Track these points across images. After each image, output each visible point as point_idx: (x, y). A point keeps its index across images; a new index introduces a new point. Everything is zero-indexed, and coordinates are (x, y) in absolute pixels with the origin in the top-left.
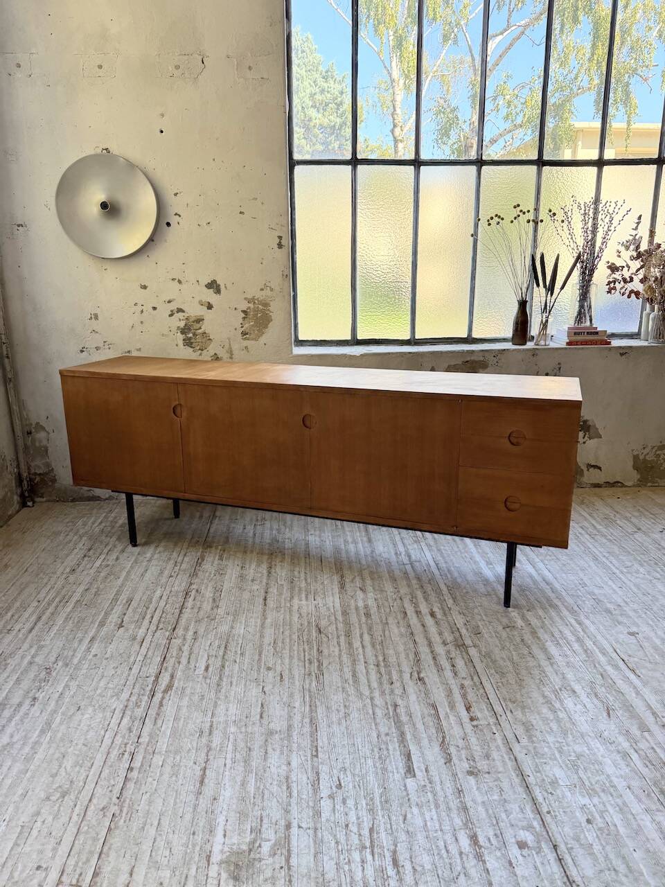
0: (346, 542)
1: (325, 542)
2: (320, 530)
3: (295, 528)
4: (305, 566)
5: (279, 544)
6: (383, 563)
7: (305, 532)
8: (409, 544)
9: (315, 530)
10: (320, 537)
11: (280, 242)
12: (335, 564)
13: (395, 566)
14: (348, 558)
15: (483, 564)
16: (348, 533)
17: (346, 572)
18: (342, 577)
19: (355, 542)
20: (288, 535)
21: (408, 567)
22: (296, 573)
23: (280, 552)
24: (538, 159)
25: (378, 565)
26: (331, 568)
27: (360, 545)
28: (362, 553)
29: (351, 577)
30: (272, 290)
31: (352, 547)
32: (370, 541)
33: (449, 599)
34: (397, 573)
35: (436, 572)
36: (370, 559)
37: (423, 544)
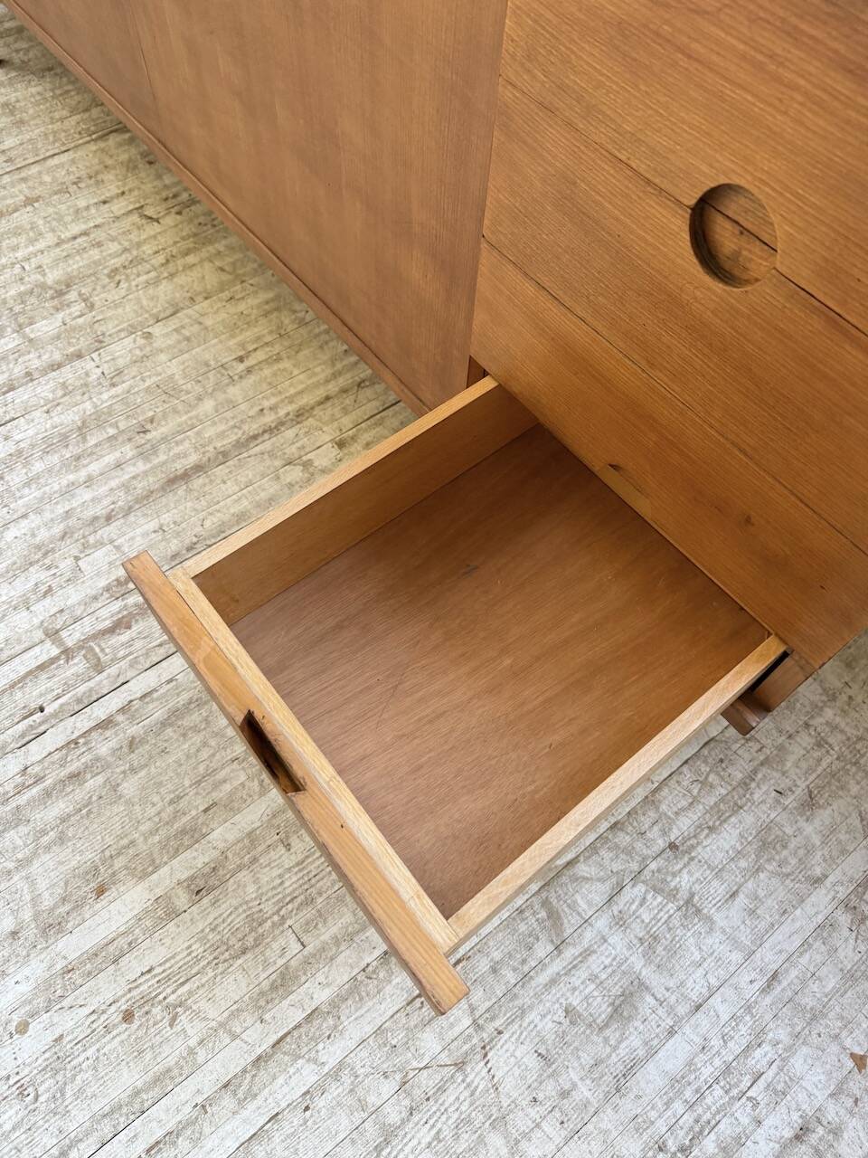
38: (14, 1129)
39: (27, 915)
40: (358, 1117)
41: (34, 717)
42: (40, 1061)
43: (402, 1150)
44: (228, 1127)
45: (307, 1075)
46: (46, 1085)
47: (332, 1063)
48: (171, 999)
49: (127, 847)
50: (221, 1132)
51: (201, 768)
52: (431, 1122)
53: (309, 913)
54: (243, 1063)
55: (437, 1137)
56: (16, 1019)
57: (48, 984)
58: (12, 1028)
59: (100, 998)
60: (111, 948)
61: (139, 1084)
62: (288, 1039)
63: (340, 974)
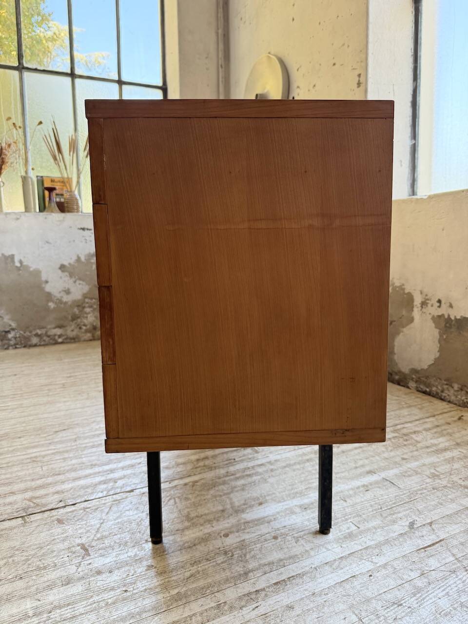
38: (222, 563)
40: (400, 582)
42: (234, 545)
43: (428, 596)
44: (329, 576)
45: (369, 566)
46: (237, 552)
47: (380, 563)
48: (296, 535)
50: (325, 578)
51: (303, 479)
52: (443, 589)
53: (360, 519)
54: (334, 558)
55: (447, 594)
56: (223, 533)
57: (238, 525)
61: (282, 558)
62: (356, 553)
63: (380, 537)
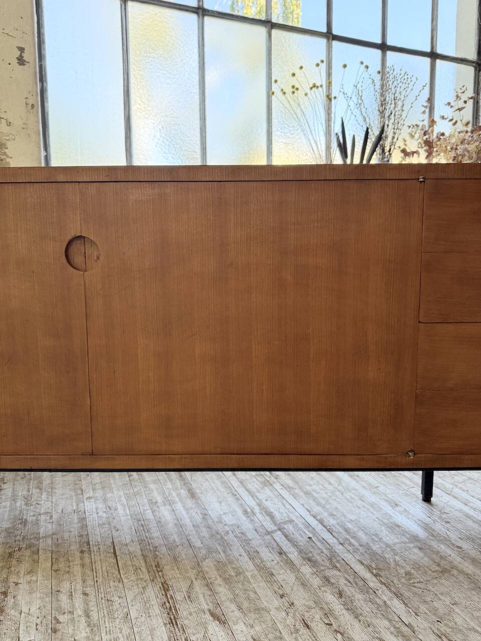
0: (153, 503)
1: (116, 509)
2: (103, 488)
3: (58, 492)
4: (84, 574)
5: (29, 526)
6: (231, 535)
7: (76, 495)
8: (258, 491)
9: (94, 490)
10: (105, 500)
11: (21, 56)
12: (145, 557)
13: (256, 541)
14: (165, 537)
15: (388, 509)
16: (152, 486)
17: (170, 572)
18: (165, 588)
19: (169, 502)
20: (45, 506)
21: (278, 536)
22: (64, 598)
23: (29, 546)
24: (327, 32)
25: (226, 545)
26: (137, 569)
27: (179, 506)
28: (187, 521)
29: (184, 586)
30: (9, 124)
31: (165, 513)
32: (192, 495)
33: (391, 599)
34: (267, 556)
35: (327, 536)
36: (205, 533)
37: (277, 486)
39: (411, 545)
41: (314, 540)
49: (379, 519)
58: (460, 550)
59: (442, 529)
60: (422, 525)
